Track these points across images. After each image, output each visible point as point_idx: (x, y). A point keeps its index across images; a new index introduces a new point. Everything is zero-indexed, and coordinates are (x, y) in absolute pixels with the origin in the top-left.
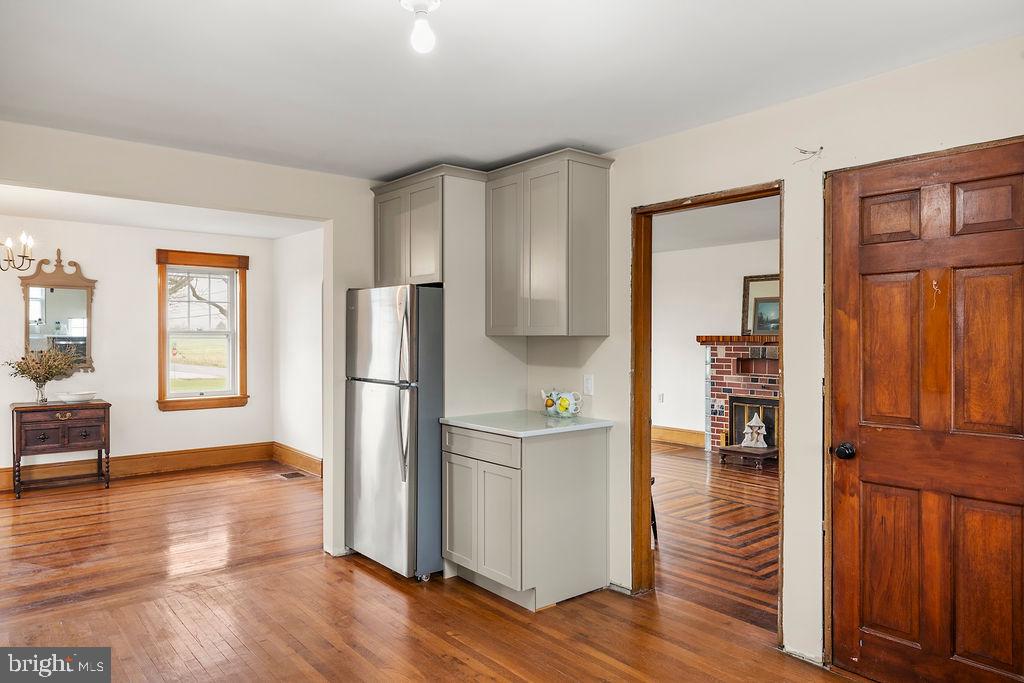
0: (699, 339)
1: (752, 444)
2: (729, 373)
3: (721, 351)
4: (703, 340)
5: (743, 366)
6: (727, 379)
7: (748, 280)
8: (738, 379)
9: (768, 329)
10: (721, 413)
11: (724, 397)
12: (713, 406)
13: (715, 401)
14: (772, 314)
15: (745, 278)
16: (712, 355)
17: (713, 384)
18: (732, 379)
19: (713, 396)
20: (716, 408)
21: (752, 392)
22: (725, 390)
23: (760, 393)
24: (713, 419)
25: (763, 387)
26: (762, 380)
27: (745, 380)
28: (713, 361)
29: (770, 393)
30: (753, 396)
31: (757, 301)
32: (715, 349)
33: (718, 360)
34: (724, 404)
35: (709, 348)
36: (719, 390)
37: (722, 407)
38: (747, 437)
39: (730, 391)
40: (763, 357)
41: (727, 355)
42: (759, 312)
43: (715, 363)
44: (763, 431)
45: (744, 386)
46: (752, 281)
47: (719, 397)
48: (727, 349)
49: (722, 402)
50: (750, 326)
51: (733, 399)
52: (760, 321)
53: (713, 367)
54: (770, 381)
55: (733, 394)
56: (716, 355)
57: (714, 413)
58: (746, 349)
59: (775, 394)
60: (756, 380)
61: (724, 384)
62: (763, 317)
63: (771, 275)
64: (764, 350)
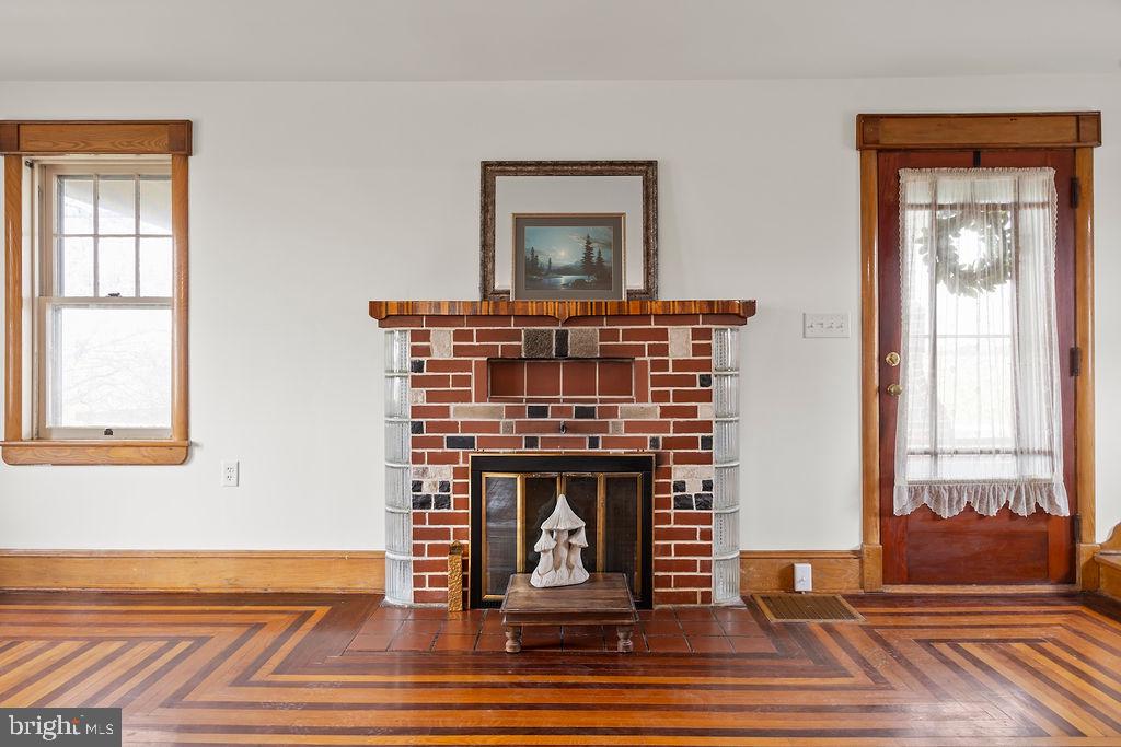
0: (376, 309)
1: (562, 577)
2: (466, 397)
3: (442, 344)
4: (389, 314)
5: (502, 376)
6: (458, 413)
7: (491, 171)
8: (493, 412)
9: (553, 287)
10: (442, 502)
11: (452, 459)
12: (417, 486)
13: (425, 471)
14: (563, 253)
15: (485, 165)
16: (415, 351)
17: (417, 428)
18: (473, 411)
19: (417, 459)
20: (426, 491)
21: (532, 443)
22: (452, 443)
23: (547, 442)
24: (418, 519)
25: (566, 428)
26: (559, 412)
27: (511, 413)
28: (417, 367)
29: (580, 442)
30: (538, 451)
31: (521, 222)
32: (426, 336)
33: (434, 365)
34: (451, 481)
35: (406, 334)
36: (437, 443)
37: (444, 486)
38: (545, 561)
39: (468, 443)
40: (562, 351)
41: (458, 351)
42: (528, 246)
43: (422, 372)
44: (581, 540)
45: (508, 427)
46: (504, 173)
47: (434, 459)
48: (458, 336)
49: (445, 472)
50: (504, 280)
51: (480, 465)
52: (530, 270)
53: (416, 383)
54: (581, 412)
55: (477, 452)
56: (427, 351)
57: (423, 503)
58: (516, 336)
59: (594, 443)
60: (542, 412)
61: (452, 427)
62: (542, 260)
63: (556, 164)
64: (562, 336)
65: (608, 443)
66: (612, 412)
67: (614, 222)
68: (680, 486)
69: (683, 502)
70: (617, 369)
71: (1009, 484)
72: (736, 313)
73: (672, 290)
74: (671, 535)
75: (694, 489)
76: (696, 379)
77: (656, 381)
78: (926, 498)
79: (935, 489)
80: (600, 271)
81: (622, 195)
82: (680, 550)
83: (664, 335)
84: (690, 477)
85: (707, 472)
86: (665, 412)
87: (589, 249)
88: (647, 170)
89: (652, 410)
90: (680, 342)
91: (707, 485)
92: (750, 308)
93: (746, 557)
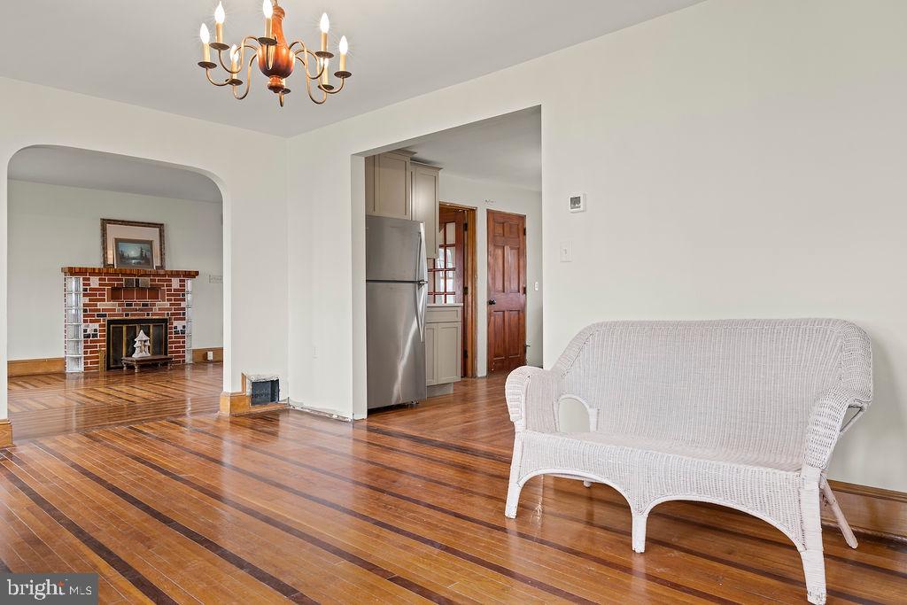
2: (104, 300)
3: (94, 281)
4: (72, 272)
5: (115, 293)
6: (100, 305)
7: (105, 222)
8: (113, 305)
9: (131, 264)
10: (95, 336)
11: (98, 321)
12: (85, 331)
13: (88, 326)
14: (133, 253)
15: (102, 220)
16: (85, 285)
17: (85, 311)
18: (106, 305)
19: (85, 321)
20: (88, 332)
21: (127, 315)
22: (98, 316)
23: (135, 315)
24: (86, 342)
25: (139, 310)
26: (136, 305)
27: (119, 305)
28: (85, 290)
29: (144, 315)
30: (130, 317)
31: (118, 241)
32: (88, 279)
33: (91, 289)
34: (99, 328)
35: (81, 278)
36: (93, 316)
37: (95, 330)
39: (105, 316)
40: (137, 286)
41: (100, 285)
42: (120, 250)
43: (88, 292)
44: (148, 343)
45: (119, 310)
46: (109, 223)
47: (91, 321)
48: (100, 280)
49: (96, 326)
51: (110, 322)
52: (121, 257)
53: (85, 295)
54: (143, 305)
55: (108, 318)
56: (89, 285)
57: (88, 336)
58: (121, 280)
59: (148, 315)
60: (131, 305)
61: (99, 310)
62: (126, 254)
63: (128, 222)
64: (137, 281)
65: (153, 315)
66: (154, 305)
67: (150, 243)
68: (176, 328)
69: (176, 333)
70: (154, 292)
72: (192, 275)
73: (169, 267)
74: (173, 343)
75: (180, 328)
76: (180, 294)
77: (168, 295)
80: (146, 259)
81: (152, 234)
82: (176, 347)
83: (170, 281)
84: (178, 324)
85: (183, 323)
86: (171, 305)
87: (142, 252)
88: (160, 226)
89: (167, 304)
90: (175, 283)
91: (184, 327)
92: (197, 273)
93: (194, 351)
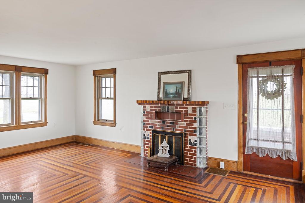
0: (138, 102)
2: (152, 118)
3: (148, 108)
4: (140, 103)
5: (158, 115)
6: (151, 121)
7: (160, 74)
8: (156, 122)
9: (170, 97)
10: (148, 138)
11: (149, 130)
12: (144, 135)
13: (145, 132)
14: (172, 90)
15: (159, 73)
16: (144, 110)
17: (144, 124)
18: (153, 121)
19: (144, 130)
20: (146, 136)
21: (163, 128)
22: (150, 127)
24: (144, 141)
25: (168, 126)
26: (167, 123)
27: (159, 122)
28: (144, 112)
29: (171, 129)
30: (164, 130)
31: (164, 84)
32: (145, 107)
33: (147, 112)
34: (150, 134)
35: (142, 106)
36: (147, 127)
37: (148, 135)
38: (161, 152)
39: (152, 127)
40: (168, 111)
41: (151, 110)
42: (166, 89)
43: (146, 114)
44: (168, 149)
45: (159, 125)
46: (162, 74)
47: (147, 130)
48: (151, 107)
49: (148, 133)
50: (161, 96)
51: (154, 132)
52: (166, 94)
53: (144, 115)
54: (172, 123)
55: (153, 129)
56: (145, 110)
57: (145, 138)
58: (160, 107)
59: (173, 130)
60: (164, 123)
61: (150, 124)
62: (168, 92)
64: (168, 108)
65: (177, 130)
66: (177, 124)
67: (182, 83)
68: (190, 140)
69: (191, 144)
70: (178, 115)
71: (280, 150)
72: (204, 104)
74: (188, 150)
75: (193, 141)
76: (192, 118)
77: (185, 118)
78: (255, 151)
79: (258, 149)
80: (178, 94)
81: (184, 78)
82: (190, 154)
83: (187, 108)
84: (192, 138)
85: (196, 138)
86: (187, 124)
87: (177, 89)
88: (189, 72)
89: (184, 124)
90: (190, 110)
91: (196, 141)
